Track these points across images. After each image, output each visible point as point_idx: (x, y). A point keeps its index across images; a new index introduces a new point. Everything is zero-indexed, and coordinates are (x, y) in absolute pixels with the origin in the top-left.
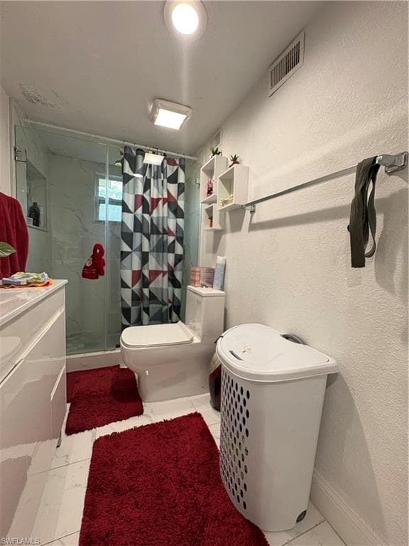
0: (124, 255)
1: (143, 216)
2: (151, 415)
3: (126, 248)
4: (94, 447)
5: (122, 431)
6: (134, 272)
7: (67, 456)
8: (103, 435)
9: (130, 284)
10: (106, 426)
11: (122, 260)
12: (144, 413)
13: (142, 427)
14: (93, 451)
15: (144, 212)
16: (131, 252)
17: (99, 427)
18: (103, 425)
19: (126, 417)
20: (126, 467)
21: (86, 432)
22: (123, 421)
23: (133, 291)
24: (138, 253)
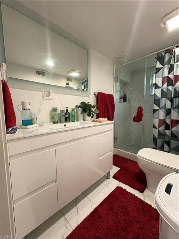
0: (155, 111)
1: (167, 88)
2: (146, 196)
3: (156, 107)
4: (116, 188)
5: (128, 191)
6: (160, 120)
7: (108, 183)
8: (121, 187)
9: (157, 126)
10: (125, 185)
11: (154, 113)
12: (143, 193)
13: (137, 197)
14: (115, 189)
15: (168, 85)
16: (159, 109)
17: (123, 183)
18: (124, 184)
19: (134, 188)
20: (120, 204)
21: (118, 181)
22: (132, 188)
23: (158, 130)
24: (163, 110)
